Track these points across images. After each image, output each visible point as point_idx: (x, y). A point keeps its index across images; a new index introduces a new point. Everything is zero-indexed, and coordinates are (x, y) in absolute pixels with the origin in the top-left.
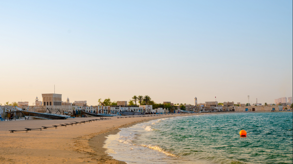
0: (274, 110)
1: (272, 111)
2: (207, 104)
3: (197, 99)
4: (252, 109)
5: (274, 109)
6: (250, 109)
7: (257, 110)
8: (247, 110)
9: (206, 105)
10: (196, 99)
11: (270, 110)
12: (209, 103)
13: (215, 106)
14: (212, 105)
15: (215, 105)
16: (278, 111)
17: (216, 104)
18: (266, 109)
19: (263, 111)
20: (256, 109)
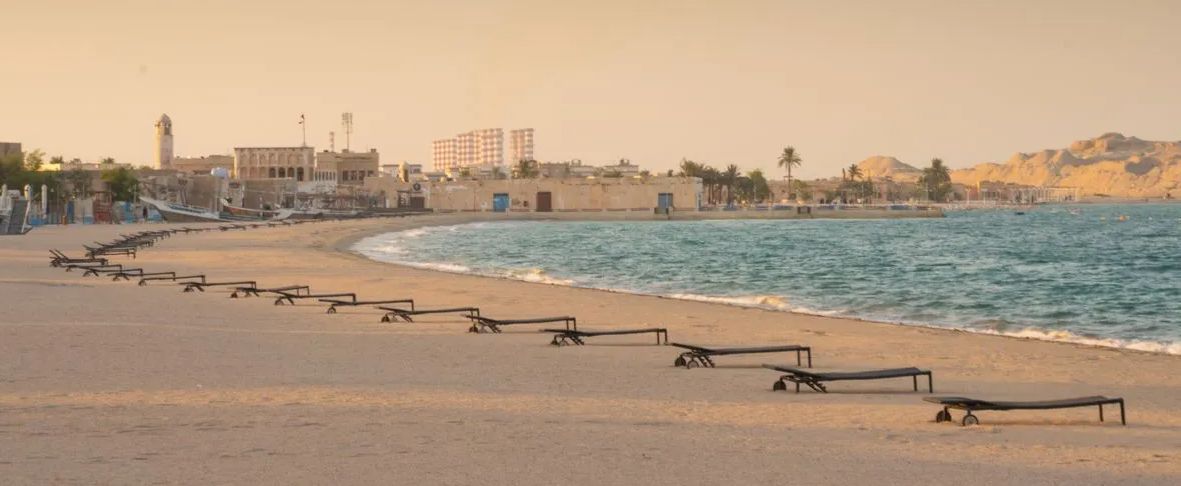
0: (665, 207)
1: (656, 210)
2: (246, 164)
3: (174, 131)
4: (533, 201)
5: (666, 199)
6: (522, 199)
7: (562, 207)
8: (501, 203)
9: (242, 170)
10: (166, 126)
11: (644, 204)
12: (258, 153)
13: (300, 178)
14: (276, 165)
15: (301, 172)
16: (697, 212)
17: (305, 164)
18: (621, 196)
19: (604, 213)
20: (559, 202)
